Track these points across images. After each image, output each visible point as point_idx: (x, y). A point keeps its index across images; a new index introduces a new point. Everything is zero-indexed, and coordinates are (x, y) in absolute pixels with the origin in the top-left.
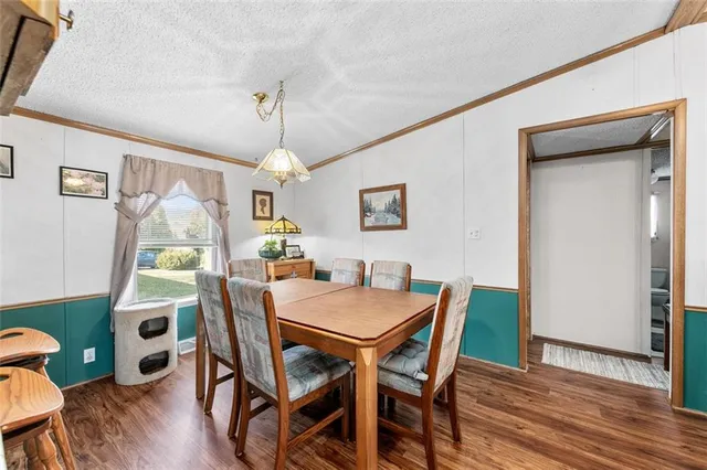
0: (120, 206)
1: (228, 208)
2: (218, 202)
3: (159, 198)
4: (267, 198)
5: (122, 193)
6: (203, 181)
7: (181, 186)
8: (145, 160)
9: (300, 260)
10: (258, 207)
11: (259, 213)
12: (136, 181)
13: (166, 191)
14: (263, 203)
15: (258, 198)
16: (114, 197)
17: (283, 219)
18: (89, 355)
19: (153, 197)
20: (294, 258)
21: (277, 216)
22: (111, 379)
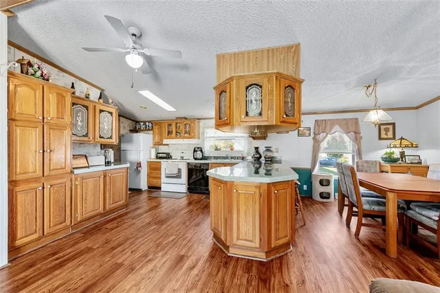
0: (314, 138)
1: (361, 135)
2: (355, 133)
3: (327, 134)
4: (391, 127)
5: (315, 134)
6: (347, 124)
7: (337, 128)
8: (322, 120)
9: (418, 165)
10: (383, 132)
11: (383, 136)
12: (319, 129)
13: (330, 130)
14: (387, 130)
15: (382, 127)
16: (312, 135)
17: (402, 139)
18: (305, 187)
19: (325, 134)
20: (411, 163)
21: (398, 137)
22: (311, 197)
